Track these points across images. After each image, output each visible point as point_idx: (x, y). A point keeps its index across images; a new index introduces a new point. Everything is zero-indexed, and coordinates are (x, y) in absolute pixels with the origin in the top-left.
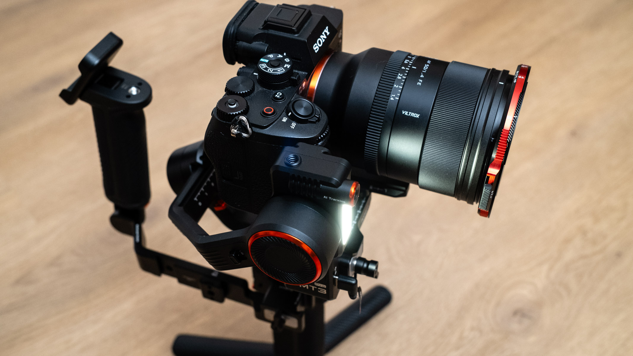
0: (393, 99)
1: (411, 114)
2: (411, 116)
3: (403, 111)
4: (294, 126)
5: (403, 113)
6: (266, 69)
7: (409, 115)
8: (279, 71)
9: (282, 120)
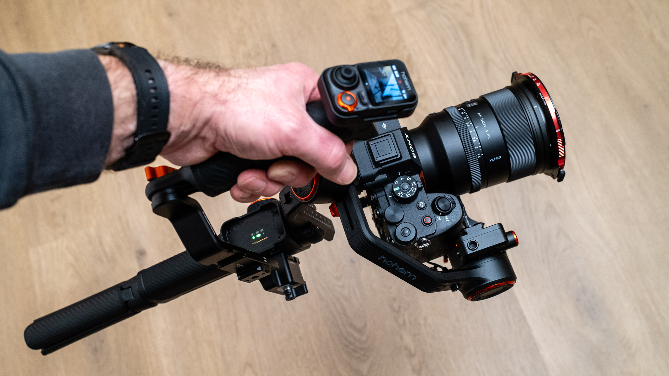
5: (491, 161)
6: (404, 195)
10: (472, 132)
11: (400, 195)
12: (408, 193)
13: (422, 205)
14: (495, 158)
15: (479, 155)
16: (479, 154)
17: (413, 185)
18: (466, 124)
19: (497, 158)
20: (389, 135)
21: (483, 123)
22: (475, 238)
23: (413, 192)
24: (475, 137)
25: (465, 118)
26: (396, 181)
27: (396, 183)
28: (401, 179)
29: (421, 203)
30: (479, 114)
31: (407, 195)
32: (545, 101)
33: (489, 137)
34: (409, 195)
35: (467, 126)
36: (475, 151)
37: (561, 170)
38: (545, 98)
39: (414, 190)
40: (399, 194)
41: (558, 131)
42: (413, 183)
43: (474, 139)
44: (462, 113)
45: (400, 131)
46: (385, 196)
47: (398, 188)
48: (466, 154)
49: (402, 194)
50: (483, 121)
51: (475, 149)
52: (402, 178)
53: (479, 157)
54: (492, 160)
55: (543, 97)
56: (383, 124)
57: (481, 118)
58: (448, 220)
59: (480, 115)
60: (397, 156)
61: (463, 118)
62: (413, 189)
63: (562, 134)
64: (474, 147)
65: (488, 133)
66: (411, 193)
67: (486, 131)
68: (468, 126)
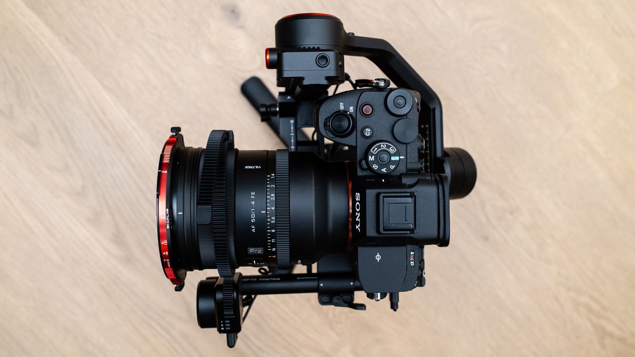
0: (272, 174)
1: (253, 167)
2: (252, 166)
3: (260, 168)
4: (341, 106)
5: (260, 167)
6: (388, 147)
7: (254, 167)
8: (376, 149)
9: (353, 107)
10: (272, 208)
11: (393, 148)
12: (383, 147)
13: (368, 131)
14: (254, 168)
15: (273, 176)
16: (272, 178)
17: (373, 157)
18: (276, 221)
19: (251, 167)
20: (384, 230)
21: (253, 216)
22: (318, 69)
23: (375, 147)
24: (270, 200)
25: (273, 231)
26: (392, 168)
27: (393, 167)
28: (386, 170)
29: (368, 134)
30: (253, 230)
31: (384, 146)
32: (167, 215)
33: (253, 194)
34: (382, 145)
35: (276, 218)
36: (276, 183)
37: (174, 134)
38: (165, 217)
39: (374, 149)
40: (395, 150)
41: (165, 172)
42: (372, 160)
43: (273, 197)
44: (273, 241)
45: (367, 232)
46: (408, 161)
47: (393, 158)
48: (289, 183)
49: (391, 149)
50: (253, 218)
51: (276, 185)
52: (384, 170)
53: (273, 175)
54: (257, 167)
55: (166, 220)
56: (379, 260)
57: (253, 224)
58: (341, 104)
59: (253, 228)
60: (384, 197)
61: (276, 231)
62: (375, 152)
63: (161, 166)
64: (276, 188)
65: (253, 200)
66: (379, 147)
67: (254, 202)
68: (273, 218)
